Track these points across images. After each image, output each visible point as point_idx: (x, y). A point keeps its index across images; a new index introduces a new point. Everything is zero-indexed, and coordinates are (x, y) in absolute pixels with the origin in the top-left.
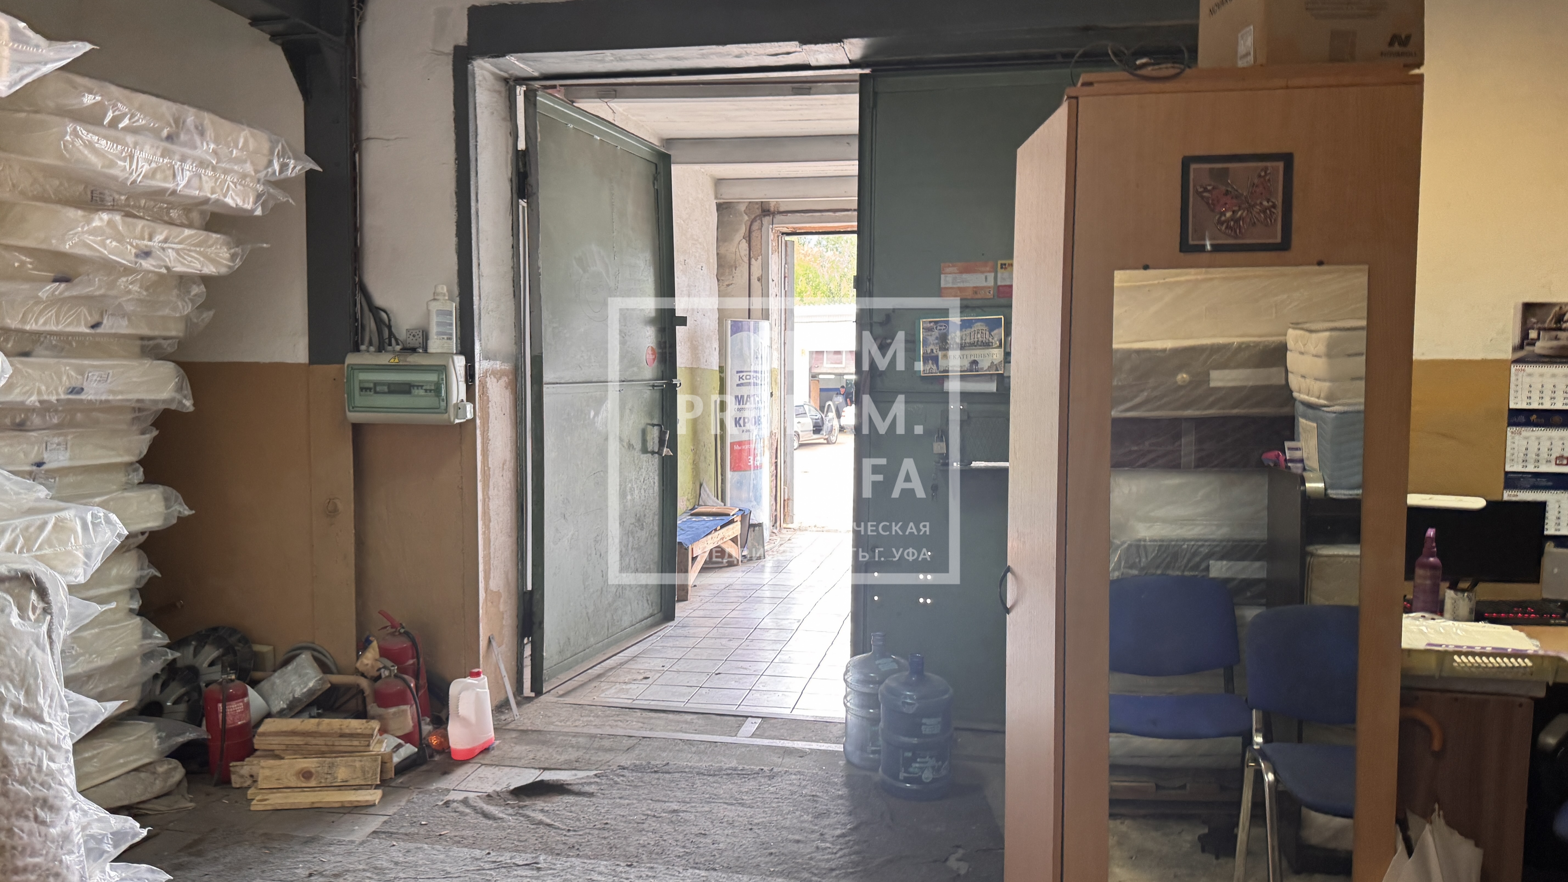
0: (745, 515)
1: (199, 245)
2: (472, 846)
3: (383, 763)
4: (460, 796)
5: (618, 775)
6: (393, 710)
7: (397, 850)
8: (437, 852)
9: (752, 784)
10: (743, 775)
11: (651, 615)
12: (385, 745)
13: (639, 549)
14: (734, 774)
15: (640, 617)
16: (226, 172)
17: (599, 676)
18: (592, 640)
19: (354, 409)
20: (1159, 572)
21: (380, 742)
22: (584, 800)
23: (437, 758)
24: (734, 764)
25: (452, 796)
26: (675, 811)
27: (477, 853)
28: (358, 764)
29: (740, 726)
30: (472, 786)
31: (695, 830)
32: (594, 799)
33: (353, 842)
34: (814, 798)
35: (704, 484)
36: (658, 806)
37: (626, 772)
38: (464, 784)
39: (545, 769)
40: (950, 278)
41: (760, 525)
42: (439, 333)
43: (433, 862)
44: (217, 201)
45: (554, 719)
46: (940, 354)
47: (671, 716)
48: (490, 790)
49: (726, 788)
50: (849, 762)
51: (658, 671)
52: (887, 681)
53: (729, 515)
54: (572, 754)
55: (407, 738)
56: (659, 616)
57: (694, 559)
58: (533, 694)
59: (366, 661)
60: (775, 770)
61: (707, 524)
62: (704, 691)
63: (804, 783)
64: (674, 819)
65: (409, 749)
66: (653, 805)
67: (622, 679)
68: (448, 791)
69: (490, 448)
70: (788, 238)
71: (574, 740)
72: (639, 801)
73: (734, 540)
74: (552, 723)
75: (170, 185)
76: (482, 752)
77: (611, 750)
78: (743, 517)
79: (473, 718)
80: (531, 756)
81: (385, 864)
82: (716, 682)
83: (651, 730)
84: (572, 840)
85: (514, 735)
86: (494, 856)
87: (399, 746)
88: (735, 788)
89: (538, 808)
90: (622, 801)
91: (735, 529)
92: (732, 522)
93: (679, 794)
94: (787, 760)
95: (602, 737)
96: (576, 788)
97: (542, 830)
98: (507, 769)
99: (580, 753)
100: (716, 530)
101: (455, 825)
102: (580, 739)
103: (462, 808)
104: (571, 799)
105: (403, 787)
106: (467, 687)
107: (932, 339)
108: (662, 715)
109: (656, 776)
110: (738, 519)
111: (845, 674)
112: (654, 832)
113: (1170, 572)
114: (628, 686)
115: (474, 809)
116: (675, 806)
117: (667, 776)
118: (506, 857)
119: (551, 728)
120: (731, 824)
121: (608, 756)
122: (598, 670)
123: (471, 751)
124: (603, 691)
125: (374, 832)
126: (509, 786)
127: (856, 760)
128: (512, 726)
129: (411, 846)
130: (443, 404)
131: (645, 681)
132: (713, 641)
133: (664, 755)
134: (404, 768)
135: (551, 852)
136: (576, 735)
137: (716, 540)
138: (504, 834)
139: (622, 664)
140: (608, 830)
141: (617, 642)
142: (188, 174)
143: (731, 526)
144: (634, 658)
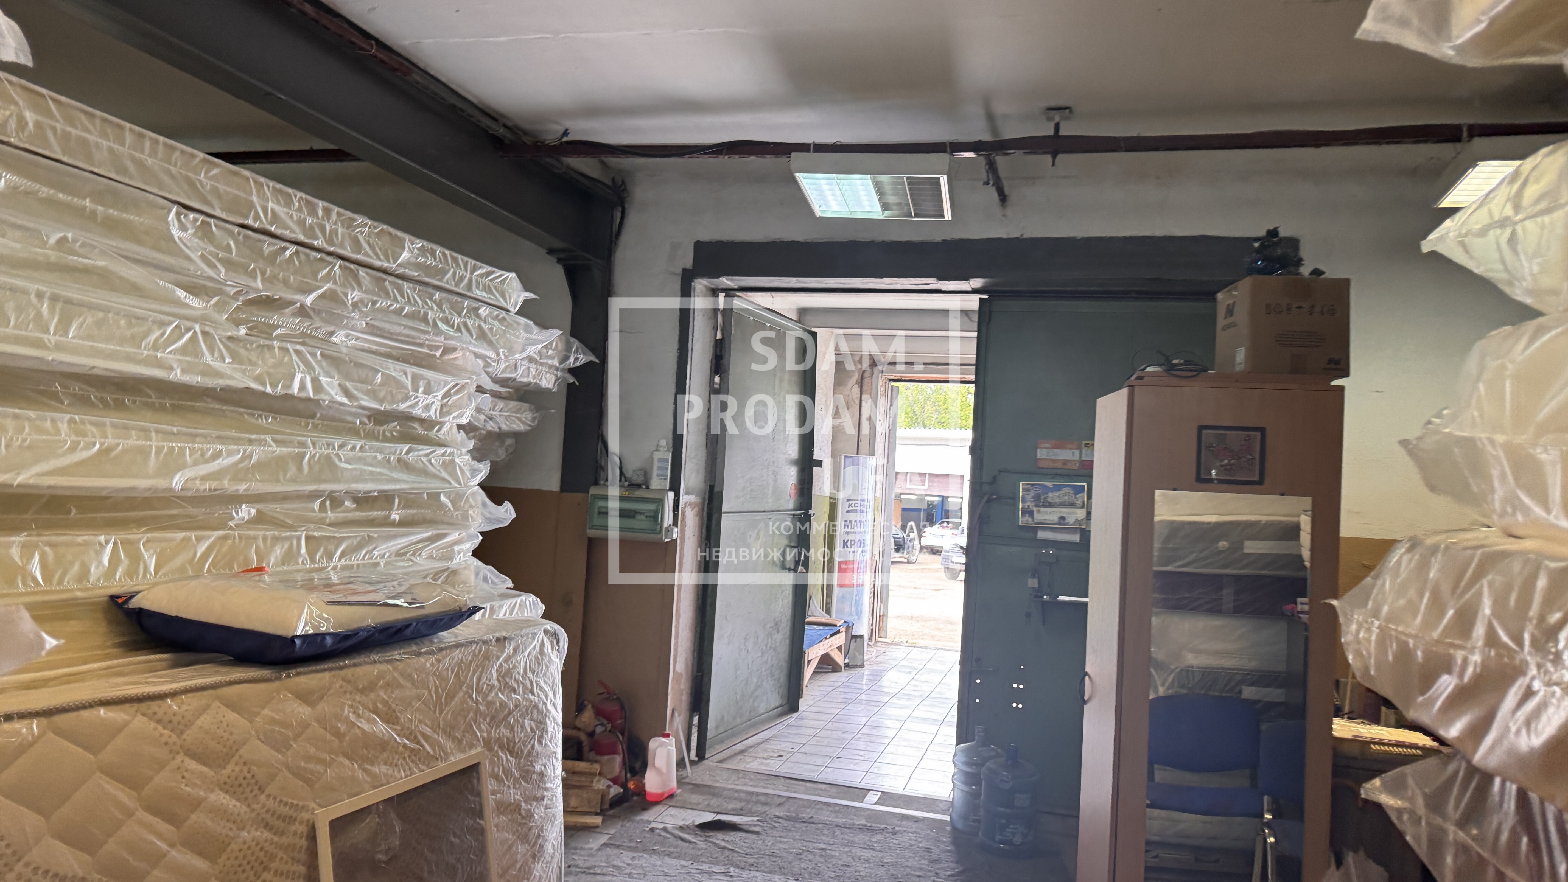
0: (849, 627)
1: (516, 412)
2: (678, 858)
3: (603, 797)
4: (661, 826)
5: (775, 822)
6: (606, 757)
7: (626, 857)
8: (655, 860)
9: (879, 837)
10: (872, 830)
11: (780, 706)
12: (601, 784)
13: (775, 649)
14: (862, 829)
15: (773, 706)
16: (542, 364)
17: (741, 752)
18: (738, 721)
19: (592, 527)
20: (1202, 692)
21: (598, 781)
22: (754, 836)
23: (635, 798)
24: (863, 822)
25: (653, 825)
26: (823, 849)
27: (684, 863)
28: (585, 795)
29: (865, 796)
30: (668, 820)
31: (840, 862)
32: (761, 837)
33: (592, 849)
34: (928, 850)
35: (813, 598)
36: (810, 844)
37: (780, 820)
38: (660, 817)
39: (718, 813)
40: (1044, 451)
41: (861, 637)
42: (658, 475)
43: (655, 865)
44: (536, 383)
45: (718, 778)
46: (1035, 509)
47: (808, 784)
48: (681, 823)
49: (860, 838)
50: (954, 828)
51: (789, 752)
52: (988, 764)
53: (836, 626)
54: (739, 805)
55: (615, 781)
56: (786, 708)
57: (809, 662)
58: (696, 759)
59: (584, 720)
60: (897, 828)
61: (819, 632)
62: (829, 770)
63: (920, 840)
64: (823, 854)
65: (615, 790)
66: (805, 844)
67: (761, 755)
68: (650, 822)
69: (684, 561)
70: (893, 384)
71: (736, 795)
72: (795, 840)
73: (839, 648)
74: (717, 781)
75: (513, 376)
76: (667, 797)
77: (765, 804)
78: (848, 628)
79: (664, 770)
80: (706, 803)
81: (621, 864)
82: (836, 764)
83: (795, 792)
84: (752, 861)
85: (690, 787)
86: (696, 865)
87: (609, 787)
88: (867, 838)
89: (720, 838)
90: (782, 839)
91: (840, 639)
92: (838, 632)
93: (824, 838)
94: (904, 823)
95: (757, 794)
96: (745, 827)
97: (727, 852)
98: (689, 811)
99: (743, 804)
100: (826, 638)
101: (662, 844)
102: (742, 794)
103: (663, 834)
104: (744, 835)
105: (614, 817)
106: (662, 745)
107: (1029, 498)
108: (801, 783)
109: (805, 825)
110: (843, 629)
111: (954, 757)
112: (810, 860)
113: (1211, 693)
114: (768, 761)
115: (673, 835)
116: (822, 846)
117: (813, 825)
118: (705, 867)
119: (718, 785)
120: (867, 861)
121: (765, 808)
122: (740, 747)
123: (662, 794)
124: (748, 763)
125: (604, 844)
126: (693, 822)
127: (960, 825)
128: (687, 780)
129: (635, 855)
130: (659, 527)
131: (780, 758)
132: (830, 732)
133: (808, 810)
134: (616, 802)
135: (737, 866)
136: (737, 791)
137: (826, 647)
138: (700, 853)
139: (759, 744)
140: (776, 857)
141: (754, 726)
142: (523, 368)
143: (838, 636)
144: (766, 740)
